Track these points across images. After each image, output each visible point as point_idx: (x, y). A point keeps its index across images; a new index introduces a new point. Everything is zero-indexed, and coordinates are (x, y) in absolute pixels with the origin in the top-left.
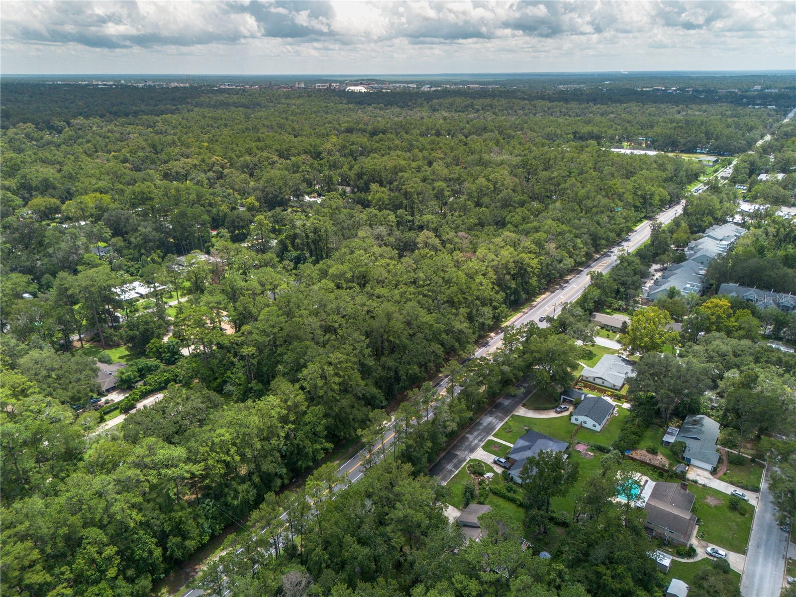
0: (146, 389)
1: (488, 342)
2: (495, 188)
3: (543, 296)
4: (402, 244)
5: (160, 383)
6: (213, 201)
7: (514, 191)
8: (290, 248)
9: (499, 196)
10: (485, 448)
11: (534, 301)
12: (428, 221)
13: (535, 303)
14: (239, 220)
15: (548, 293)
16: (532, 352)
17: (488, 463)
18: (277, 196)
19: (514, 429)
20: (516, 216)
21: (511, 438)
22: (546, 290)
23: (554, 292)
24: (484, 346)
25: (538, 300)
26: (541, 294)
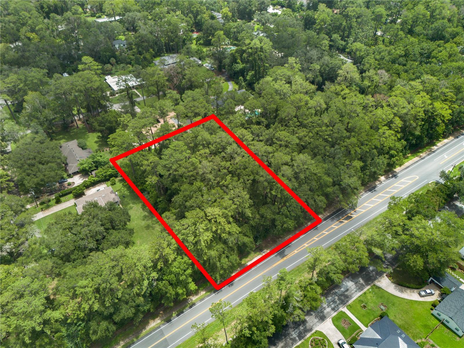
0: (94, 180)
1: (374, 187)
2: (432, 16)
3: (446, 141)
4: (327, 69)
5: (106, 176)
6: (199, 9)
7: (449, 20)
8: (239, 61)
9: (433, 26)
10: (335, 321)
11: (434, 145)
12: (357, 50)
13: (435, 148)
14: (211, 29)
15: (451, 138)
16: (412, 235)
17: (332, 342)
18: (246, 8)
19: (370, 305)
20: (444, 52)
21: (364, 316)
22: (450, 134)
23: (457, 137)
24: (370, 190)
25: (439, 144)
26: (445, 137)
